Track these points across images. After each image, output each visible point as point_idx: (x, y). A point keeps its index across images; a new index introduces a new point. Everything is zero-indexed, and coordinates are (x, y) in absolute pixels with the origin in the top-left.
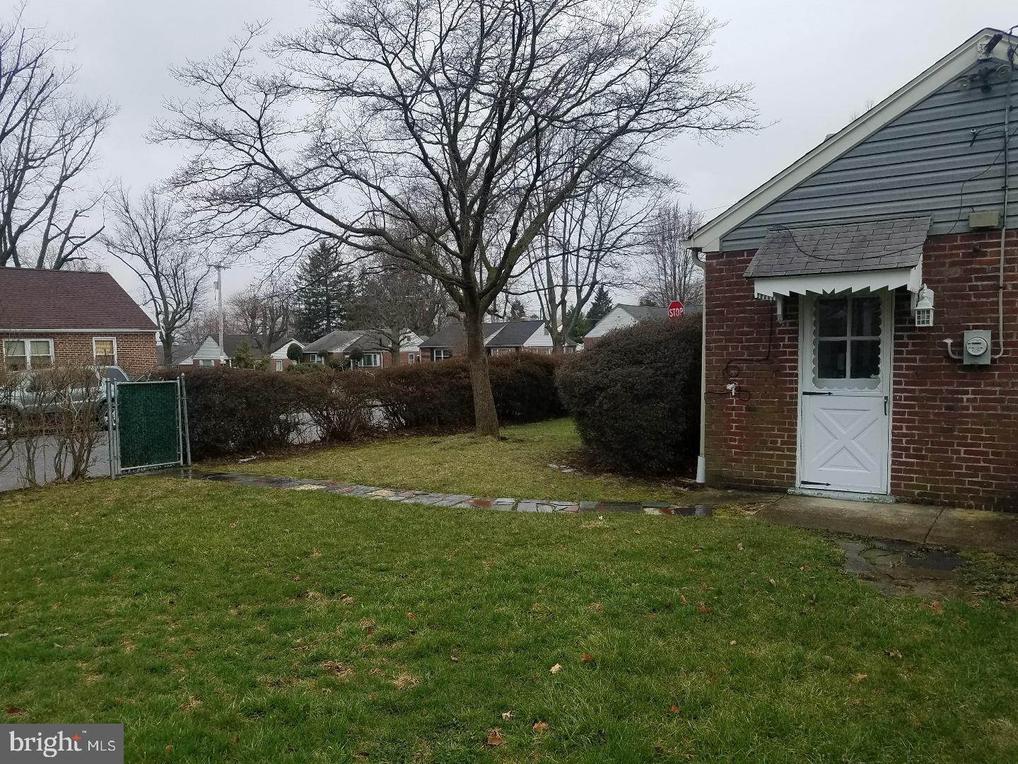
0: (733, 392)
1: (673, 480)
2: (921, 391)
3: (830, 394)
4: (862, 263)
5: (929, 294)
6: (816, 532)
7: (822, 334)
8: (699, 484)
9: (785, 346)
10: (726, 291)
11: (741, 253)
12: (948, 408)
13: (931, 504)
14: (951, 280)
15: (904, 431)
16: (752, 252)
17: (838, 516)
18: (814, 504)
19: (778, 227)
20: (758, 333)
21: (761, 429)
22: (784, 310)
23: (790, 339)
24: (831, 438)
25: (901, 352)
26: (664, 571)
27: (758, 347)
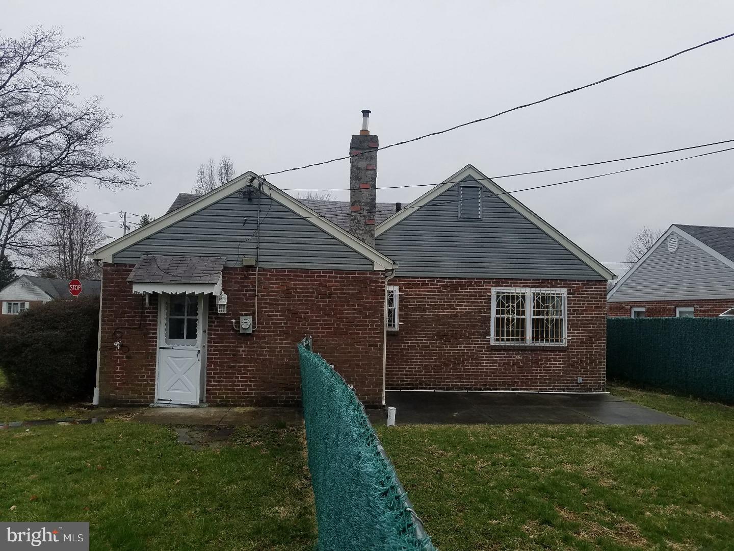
0: (118, 347)
1: (77, 404)
2: (221, 346)
3: (173, 348)
4: (192, 279)
5: (224, 296)
6: (164, 425)
7: (170, 315)
8: (95, 405)
9: (150, 321)
10: (115, 287)
11: (125, 265)
12: (234, 355)
13: (225, 406)
14: (235, 290)
15: (213, 368)
16: (132, 266)
17: (177, 416)
18: (164, 411)
19: (148, 253)
20: (135, 312)
21: (135, 369)
22: (150, 300)
23: (153, 317)
24: (174, 373)
25: (211, 326)
26: (75, 454)
27: (134, 321)
